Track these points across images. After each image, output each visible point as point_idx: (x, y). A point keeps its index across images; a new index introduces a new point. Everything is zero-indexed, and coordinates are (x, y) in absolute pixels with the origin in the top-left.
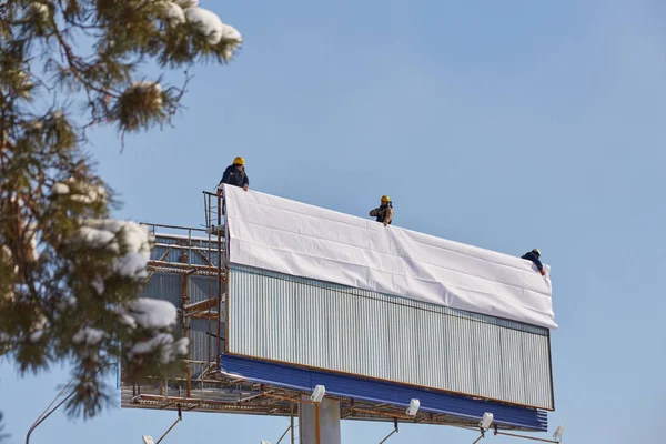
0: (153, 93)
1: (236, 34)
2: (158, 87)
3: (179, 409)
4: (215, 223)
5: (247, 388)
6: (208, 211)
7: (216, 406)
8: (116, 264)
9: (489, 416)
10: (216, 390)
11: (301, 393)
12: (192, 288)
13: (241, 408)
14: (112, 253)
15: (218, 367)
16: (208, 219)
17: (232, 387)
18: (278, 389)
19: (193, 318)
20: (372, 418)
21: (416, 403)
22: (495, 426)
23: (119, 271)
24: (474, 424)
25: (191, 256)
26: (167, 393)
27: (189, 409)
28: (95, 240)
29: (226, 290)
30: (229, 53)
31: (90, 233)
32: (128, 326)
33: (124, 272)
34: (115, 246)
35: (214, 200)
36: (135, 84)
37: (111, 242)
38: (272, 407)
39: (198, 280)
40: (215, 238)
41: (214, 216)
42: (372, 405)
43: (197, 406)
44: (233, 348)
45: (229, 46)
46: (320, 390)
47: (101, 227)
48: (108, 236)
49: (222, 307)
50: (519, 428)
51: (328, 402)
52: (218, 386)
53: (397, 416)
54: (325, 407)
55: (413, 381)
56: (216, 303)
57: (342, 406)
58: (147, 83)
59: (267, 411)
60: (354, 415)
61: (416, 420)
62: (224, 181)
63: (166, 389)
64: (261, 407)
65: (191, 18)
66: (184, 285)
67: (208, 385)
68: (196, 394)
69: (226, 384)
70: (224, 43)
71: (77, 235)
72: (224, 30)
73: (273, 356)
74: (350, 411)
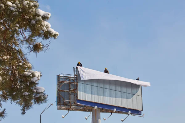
0: (40, 45)
1: (58, 33)
2: (41, 44)
3: (69, 110)
4: (75, 74)
5: (82, 106)
6: (74, 71)
7: (76, 110)
8: (32, 79)
9: (130, 112)
10: (76, 107)
11: (93, 107)
12: (71, 86)
13: (81, 110)
14: (31, 77)
15: (76, 102)
16: (74, 73)
17: (79, 106)
18: (88, 107)
19: (71, 92)
20: (107, 112)
21: (115, 109)
22: (131, 114)
23: (32, 81)
24: (127, 113)
25: (71, 80)
26: (66, 107)
27: (71, 110)
28: (27, 75)
29: (78, 87)
30: (56, 37)
31: (26, 73)
32: (35, 92)
33: (33, 81)
34: (31, 76)
35: (75, 69)
36: (36, 43)
37: (31, 75)
38: (87, 110)
39: (73, 85)
40: (75, 77)
41: (75, 72)
42: (107, 110)
43: (72, 110)
44: (79, 98)
45: (56, 36)
46: (96, 107)
47: (29, 72)
48: (30, 74)
49: (77, 90)
50: (136, 114)
51: (98, 109)
52: (76, 106)
53: (112, 112)
54: (97, 110)
55: (115, 105)
56: (76, 90)
57: (101, 110)
58: (39, 43)
59: (86, 111)
60: (103, 112)
61: (116, 112)
62: (77, 65)
63: (66, 106)
64: (85, 110)
65: (48, 30)
66: (70, 86)
67: (74, 106)
68: (72, 107)
69: (77, 105)
70: (55, 35)
71: (24, 73)
72: (55, 32)
73: (87, 100)
74: (102, 111)
